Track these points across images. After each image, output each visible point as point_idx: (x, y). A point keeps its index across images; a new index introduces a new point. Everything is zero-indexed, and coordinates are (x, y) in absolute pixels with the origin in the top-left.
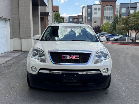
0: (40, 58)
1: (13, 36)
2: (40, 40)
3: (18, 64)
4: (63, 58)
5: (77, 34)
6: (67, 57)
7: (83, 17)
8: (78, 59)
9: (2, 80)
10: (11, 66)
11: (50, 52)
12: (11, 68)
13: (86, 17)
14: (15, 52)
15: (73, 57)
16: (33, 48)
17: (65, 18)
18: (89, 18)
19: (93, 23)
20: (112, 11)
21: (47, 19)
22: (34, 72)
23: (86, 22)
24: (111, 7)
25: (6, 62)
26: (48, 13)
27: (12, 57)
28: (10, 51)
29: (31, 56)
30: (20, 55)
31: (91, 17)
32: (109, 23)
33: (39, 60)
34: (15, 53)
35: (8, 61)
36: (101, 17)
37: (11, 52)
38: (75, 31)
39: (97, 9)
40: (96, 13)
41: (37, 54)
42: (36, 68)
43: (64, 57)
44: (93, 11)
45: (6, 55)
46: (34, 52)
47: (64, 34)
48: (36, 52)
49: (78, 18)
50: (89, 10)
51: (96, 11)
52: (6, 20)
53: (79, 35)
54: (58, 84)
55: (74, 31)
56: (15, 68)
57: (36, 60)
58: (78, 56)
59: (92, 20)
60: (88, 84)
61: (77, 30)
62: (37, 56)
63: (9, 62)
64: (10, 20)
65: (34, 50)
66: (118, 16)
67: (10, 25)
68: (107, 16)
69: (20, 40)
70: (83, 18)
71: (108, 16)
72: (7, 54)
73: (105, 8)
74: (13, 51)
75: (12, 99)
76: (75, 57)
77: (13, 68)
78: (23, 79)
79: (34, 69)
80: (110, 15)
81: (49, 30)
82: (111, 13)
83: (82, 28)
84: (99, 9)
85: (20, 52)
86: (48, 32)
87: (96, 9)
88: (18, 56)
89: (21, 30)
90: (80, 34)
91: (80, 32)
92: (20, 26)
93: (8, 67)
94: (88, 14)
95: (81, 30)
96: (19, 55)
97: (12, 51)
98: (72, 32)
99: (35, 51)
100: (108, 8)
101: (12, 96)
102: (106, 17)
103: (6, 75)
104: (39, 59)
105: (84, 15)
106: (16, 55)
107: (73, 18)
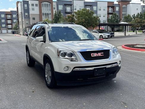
4: (92, 56)
6: (95, 55)
11: (80, 52)
13: (23, 13)
18: (26, 14)
19: (31, 19)
20: (49, 8)
23: (23, 19)
24: (49, 3)
31: (28, 13)
33: (70, 60)
36: (39, 14)
39: (35, 5)
40: (33, 9)
43: (93, 55)
44: (31, 7)
50: (26, 6)
51: (33, 7)
58: (103, 53)
59: (30, 16)
62: (66, 56)
66: (58, 13)
70: (19, 14)
71: (46, 13)
73: (43, 4)
76: (101, 54)
80: (49, 12)
82: (49, 10)
84: (36, 5)
87: (33, 5)
94: (24, 9)
100: (45, 4)
102: (44, 14)
105: (20, 11)
107: (5, 13)
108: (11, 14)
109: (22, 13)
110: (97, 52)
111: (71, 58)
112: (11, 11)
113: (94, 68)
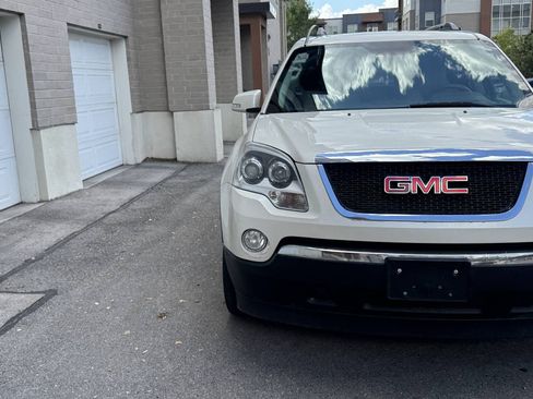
0: (278, 191)
1: (141, 105)
2: (268, 112)
3: (169, 211)
4: (388, 190)
5: (404, 82)
6: (411, 185)
7: (404, 12)
8: (466, 191)
9: (118, 281)
10: (144, 222)
11: (325, 165)
12: (146, 232)
13: (417, 13)
14: (152, 164)
15: (440, 185)
16: (245, 145)
17: (329, 24)
18: (430, 16)
21: (264, 28)
22: (256, 251)
25: (124, 206)
26: (268, 3)
27: (142, 184)
28: (132, 162)
29: (236, 184)
30: (174, 176)
31: (438, 11)
32: (515, 34)
33: (276, 201)
34: (150, 167)
35: (132, 200)
36: (478, 11)
37: (137, 165)
38: (394, 72)
41: (265, 174)
42: (261, 234)
43: (394, 185)
45: (119, 178)
46: (251, 164)
47: (347, 88)
48: (259, 165)
49: (381, 19)
52: (112, 39)
53: (411, 85)
54: (367, 307)
55: (390, 74)
56: (162, 230)
57: (263, 200)
58: (465, 178)
60: (514, 311)
61: (402, 66)
62: (266, 180)
63: (137, 205)
64: (126, 37)
65: (250, 154)
67: (128, 59)
68: (505, 6)
69: (169, 119)
70: (404, 19)
71: (509, 6)
72: (123, 173)
74: (146, 160)
75: (169, 367)
76: (451, 185)
77: (153, 231)
78: (198, 277)
79: (255, 238)
81: (297, 65)
83: (424, 48)
85: (169, 165)
86: (294, 73)
88: (166, 179)
89: (171, 77)
90: (417, 80)
91: (417, 69)
92: (164, 61)
93: (133, 225)
95: (420, 57)
96: (170, 178)
97: (140, 160)
98: (381, 79)
99: (253, 160)
101: (167, 351)
102: (501, 11)
103: (130, 260)
104: (273, 196)
105: (407, 8)
106: (158, 176)
107: (360, 21)
108: (380, 22)
109: (412, 12)
110: (425, 170)
111: (283, 193)
112: (382, 12)
113: (384, 255)
